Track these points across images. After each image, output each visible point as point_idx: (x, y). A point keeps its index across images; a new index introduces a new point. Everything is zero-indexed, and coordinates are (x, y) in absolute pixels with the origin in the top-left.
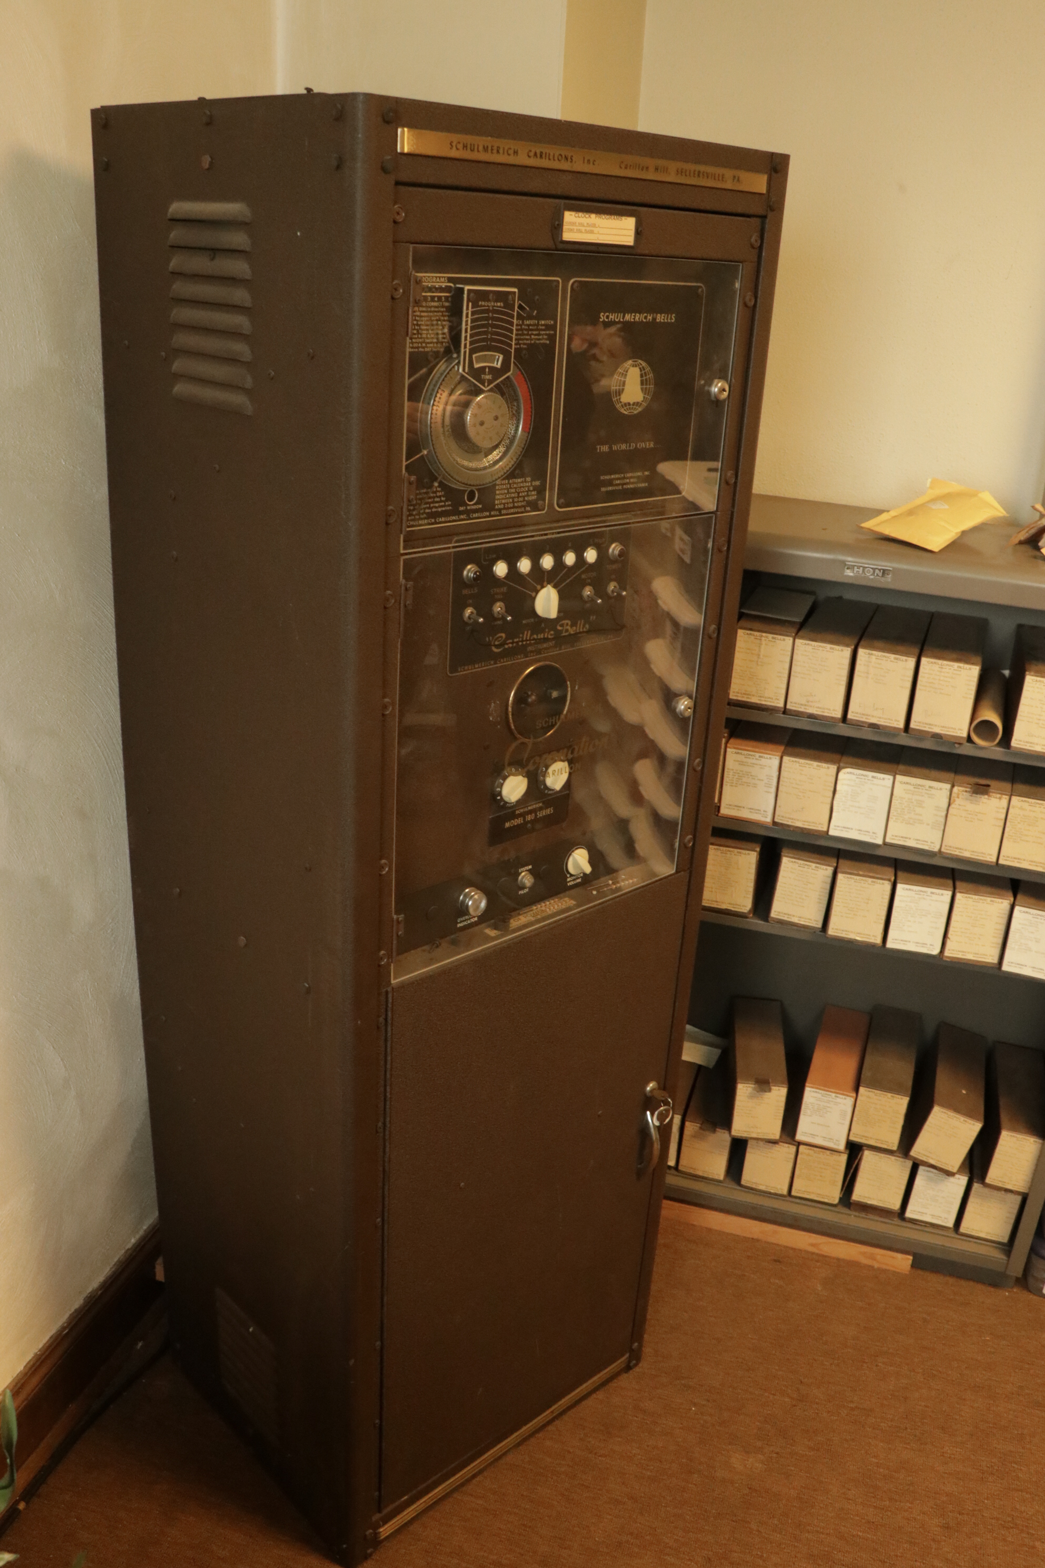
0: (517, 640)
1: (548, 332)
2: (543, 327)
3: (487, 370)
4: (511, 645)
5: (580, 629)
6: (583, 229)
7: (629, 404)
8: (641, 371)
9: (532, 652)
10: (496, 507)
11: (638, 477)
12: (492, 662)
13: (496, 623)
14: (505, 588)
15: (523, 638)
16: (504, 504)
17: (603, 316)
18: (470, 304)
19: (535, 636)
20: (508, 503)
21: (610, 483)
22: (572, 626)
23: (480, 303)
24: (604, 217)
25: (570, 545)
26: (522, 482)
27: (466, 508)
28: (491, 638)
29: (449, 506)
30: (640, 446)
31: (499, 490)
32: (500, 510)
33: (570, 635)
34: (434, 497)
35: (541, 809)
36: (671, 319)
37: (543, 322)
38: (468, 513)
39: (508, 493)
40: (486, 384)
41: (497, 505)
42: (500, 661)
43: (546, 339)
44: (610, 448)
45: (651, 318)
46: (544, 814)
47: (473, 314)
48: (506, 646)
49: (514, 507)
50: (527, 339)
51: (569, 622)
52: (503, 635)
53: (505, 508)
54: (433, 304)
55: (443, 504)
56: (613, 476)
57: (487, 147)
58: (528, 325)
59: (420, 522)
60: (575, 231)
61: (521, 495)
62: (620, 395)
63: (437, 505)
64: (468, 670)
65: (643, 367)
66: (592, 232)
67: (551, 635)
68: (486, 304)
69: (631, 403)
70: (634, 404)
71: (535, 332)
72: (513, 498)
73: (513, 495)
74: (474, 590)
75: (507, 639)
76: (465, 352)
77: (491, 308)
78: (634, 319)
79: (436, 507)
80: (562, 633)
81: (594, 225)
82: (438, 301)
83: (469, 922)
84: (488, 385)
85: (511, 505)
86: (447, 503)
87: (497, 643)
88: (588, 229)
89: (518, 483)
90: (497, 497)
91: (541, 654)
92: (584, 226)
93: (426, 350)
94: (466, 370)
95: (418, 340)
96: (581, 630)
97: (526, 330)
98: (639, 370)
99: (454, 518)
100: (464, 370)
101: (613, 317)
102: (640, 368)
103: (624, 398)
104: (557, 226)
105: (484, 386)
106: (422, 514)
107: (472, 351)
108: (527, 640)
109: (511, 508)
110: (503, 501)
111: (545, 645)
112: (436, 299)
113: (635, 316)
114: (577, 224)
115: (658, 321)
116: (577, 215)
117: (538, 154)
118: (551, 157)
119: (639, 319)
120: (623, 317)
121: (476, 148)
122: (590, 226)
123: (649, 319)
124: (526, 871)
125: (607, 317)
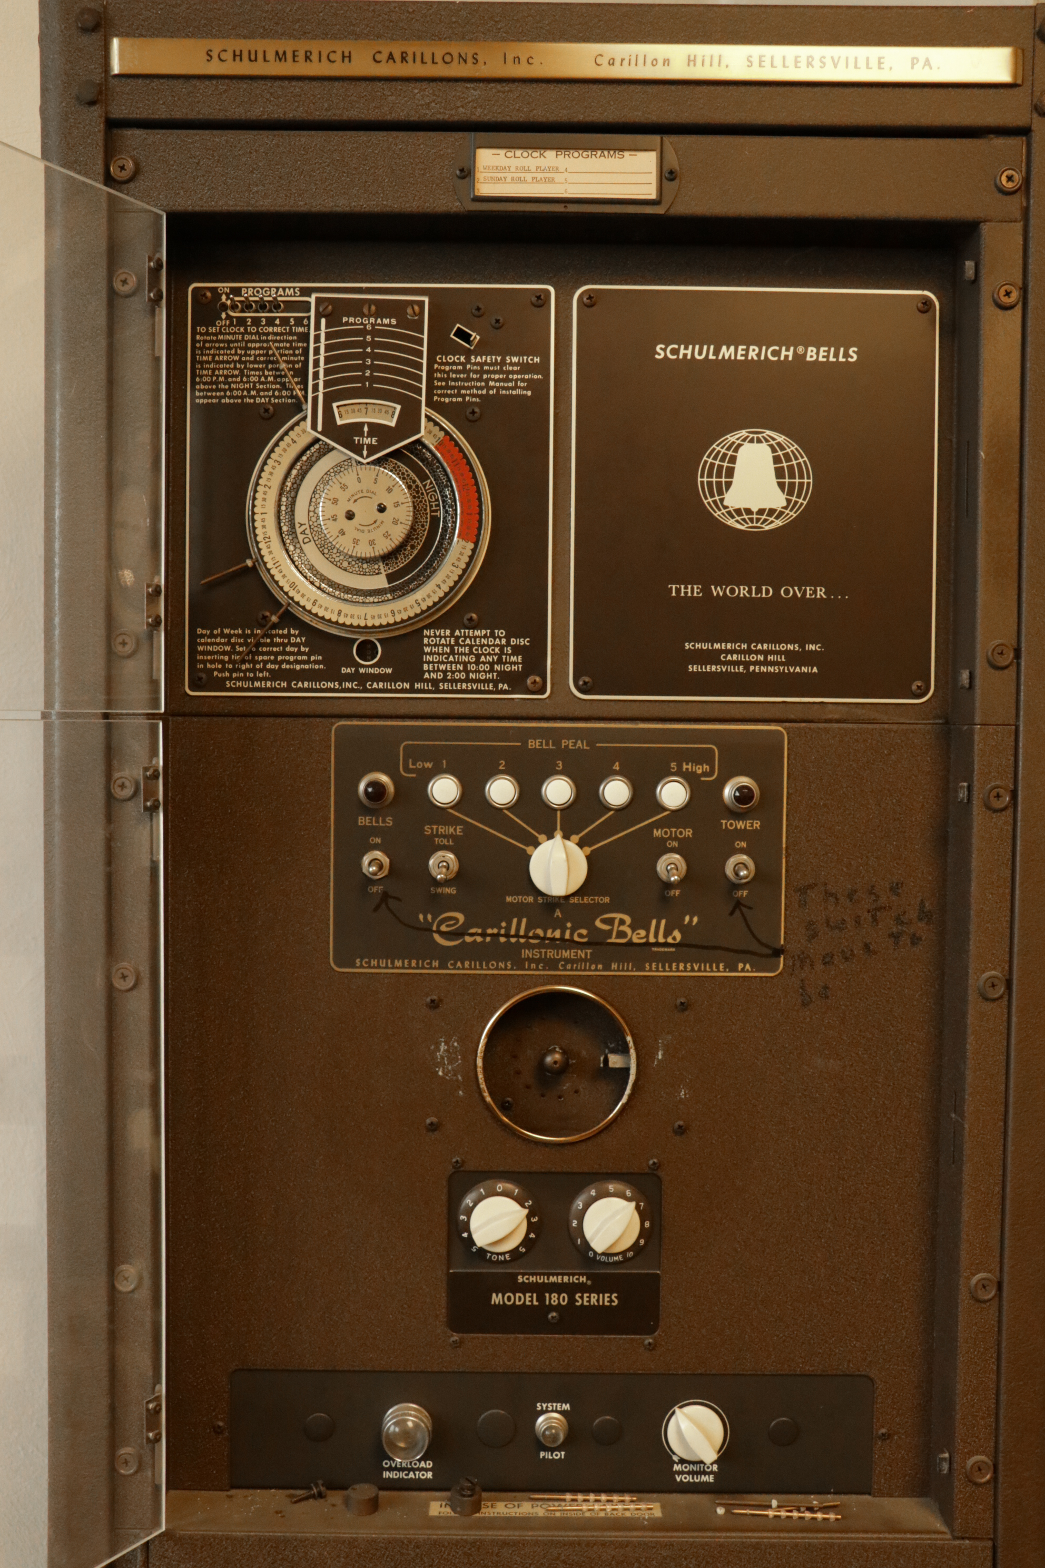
0: (495, 931)
1: (527, 377)
2: (515, 368)
3: (366, 429)
4: (479, 939)
5: (656, 936)
6: (529, 177)
7: (749, 511)
8: (774, 450)
9: (531, 960)
10: (426, 676)
11: (787, 653)
12: (436, 964)
13: (439, 890)
14: (459, 828)
15: (508, 928)
16: (445, 672)
17: (664, 350)
18: (323, 321)
19: (540, 932)
20: (453, 672)
21: (713, 657)
22: (634, 927)
23: (345, 319)
24: (576, 154)
25: (617, 767)
26: (485, 636)
27: (357, 671)
28: (429, 917)
29: (316, 662)
30: (787, 592)
31: (429, 645)
32: (435, 682)
33: (630, 944)
34: (284, 645)
35: (582, 1288)
36: (846, 355)
37: (515, 359)
38: (362, 680)
39: (452, 652)
40: (365, 453)
41: (429, 672)
42: (454, 965)
43: (523, 388)
44: (706, 591)
45: (791, 354)
46: (593, 1301)
47: (329, 336)
48: (468, 939)
49: (467, 680)
50: (478, 388)
51: (628, 919)
52: (461, 917)
53: (444, 680)
54: (270, 329)
55: (305, 658)
56: (717, 646)
57: (284, 53)
58: (481, 365)
59: (257, 684)
60: (509, 180)
61: (483, 659)
62: (720, 493)
63: (292, 658)
64: (379, 967)
65: (779, 444)
66: (552, 181)
67: (580, 936)
68: (359, 320)
69: (755, 510)
70: (761, 512)
71: (497, 376)
72: (465, 664)
73: (465, 658)
74: (384, 821)
75: (467, 925)
76: (315, 399)
77: (369, 327)
78: (746, 355)
79: (288, 662)
80: (611, 938)
81: (556, 170)
82: (281, 325)
83: (411, 1475)
84: (368, 456)
85: (463, 676)
86: (313, 658)
87: (443, 928)
88: (539, 176)
89: (475, 637)
90: (429, 658)
91: (556, 968)
92: (529, 171)
93: (258, 400)
94: (320, 428)
95: (241, 386)
96: (661, 939)
97: (475, 372)
98: (769, 450)
99: (331, 685)
100: (314, 427)
101: (689, 352)
102: (771, 446)
103: (733, 499)
104: (467, 173)
105: (362, 456)
106: (261, 671)
107: (329, 399)
108: (517, 935)
109: (461, 681)
110: (442, 667)
111: (566, 954)
112: (277, 322)
113: (747, 350)
114: (513, 169)
115: (808, 359)
116: (509, 154)
117: (397, 57)
118: (428, 58)
119: (759, 355)
120: (716, 352)
121: (260, 56)
122: (543, 171)
123: (786, 357)
124: (556, 1411)
125: (674, 352)
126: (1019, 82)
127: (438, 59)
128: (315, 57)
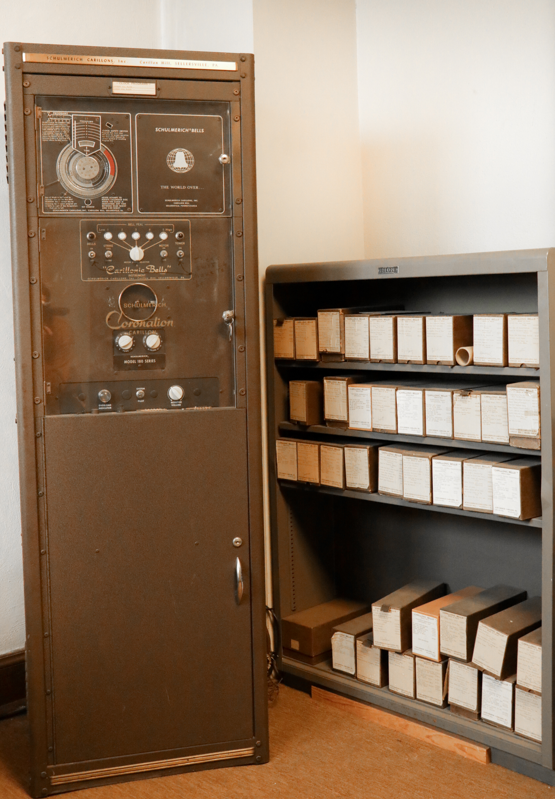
0: (122, 270)
1: (125, 135)
2: (122, 133)
3: (87, 148)
4: (118, 272)
5: (161, 270)
6: (125, 89)
7: (179, 168)
8: (185, 153)
9: (131, 277)
10: (103, 208)
11: (190, 202)
12: (107, 278)
13: (108, 261)
14: (112, 245)
15: (125, 269)
16: (107, 207)
17: (158, 129)
18: (75, 121)
19: (133, 270)
20: (109, 207)
21: (172, 203)
22: (155, 268)
23: (80, 121)
24: (136, 84)
25: (150, 230)
26: (117, 198)
27: (86, 207)
28: (106, 267)
29: (75, 205)
30: (189, 187)
31: (103, 201)
32: (105, 210)
33: (155, 273)
34: (67, 201)
35: (146, 358)
36: (201, 131)
37: (122, 131)
38: (87, 209)
39: (109, 202)
40: (87, 154)
41: (103, 207)
42: (112, 279)
43: (124, 138)
44: (170, 187)
45: (188, 130)
46: (149, 361)
47: (77, 125)
48: (115, 272)
49: (113, 209)
50: (113, 138)
51: (154, 267)
52: (113, 267)
53: (107, 209)
54: (61, 123)
55: (73, 204)
56: (173, 200)
57: (66, 58)
58: (114, 132)
59: (61, 210)
60: (120, 89)
61: (116, 204)
62: (172, 164)
63: (69, 204)
64: (93, 280)
65: (186, 152)
66: (131, 90)
67: (143, 271)
68: (84, 121)
69: (181, 168)
70: (182, 168)
71: (117, 135)
72: (112, 205)
73: (112, 204)
74: (94, 244)
75: (115, 268)
76: (74, 141)
77: (86, 123)
78: (177, 131)
79: (68, 205)
80: (150, 271)
81: (131, 87)
82: (63, 122)
83: (106, 408)
84: (88, 154)
85: (112, 208)
86: (74, 204)
87: (109, 270)
88: (128, 88)
89: (114, 199)
90: (103, 204)
91: (137, 279)
92: (125, 87)
93: (58, 140)
94: (75, 147)
95: (54, 137)
96: (162, 271)
97: (112, 134)
98: (183, 153)
99: (79, 210)
100: (74, 147)
101: (164, 130)
102: (184, 153)
103: (175, 165)
104: (110, 88)
105: (86, 154)
106: (62, 207)
107: (77, 140)
108: (127, 271)
109: (111, 209)
110: (107, 206)
111: (139, 275)
112: (63, 121)
113: (178, 129)
114: (121, 87)
115: (192, 132)
116: (120, 83)
117: (93, 60)
118: (101, 60)
119: (180, 131)
120: (170, 130)
121: (60, 58)
122: (128, 87)
123: (187, 131)
124: (141, 390)
125: (160, 130)
126: (237, 70)
127: (103, 60)
128: (73, 59)
